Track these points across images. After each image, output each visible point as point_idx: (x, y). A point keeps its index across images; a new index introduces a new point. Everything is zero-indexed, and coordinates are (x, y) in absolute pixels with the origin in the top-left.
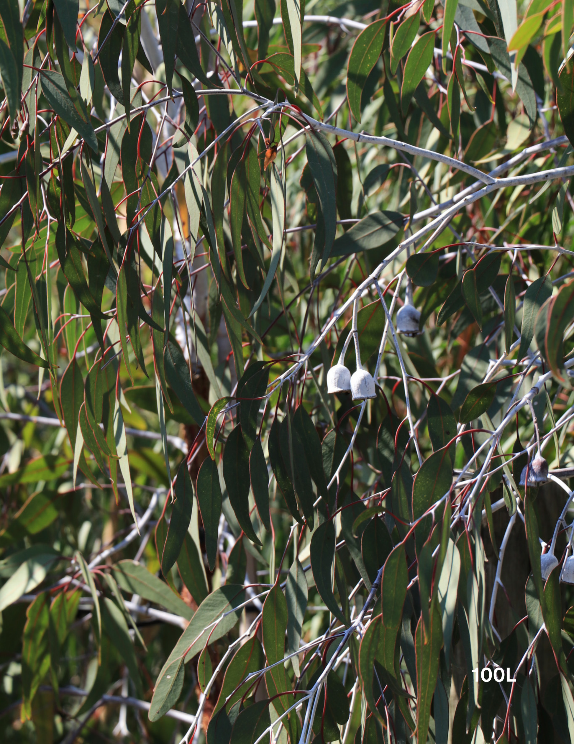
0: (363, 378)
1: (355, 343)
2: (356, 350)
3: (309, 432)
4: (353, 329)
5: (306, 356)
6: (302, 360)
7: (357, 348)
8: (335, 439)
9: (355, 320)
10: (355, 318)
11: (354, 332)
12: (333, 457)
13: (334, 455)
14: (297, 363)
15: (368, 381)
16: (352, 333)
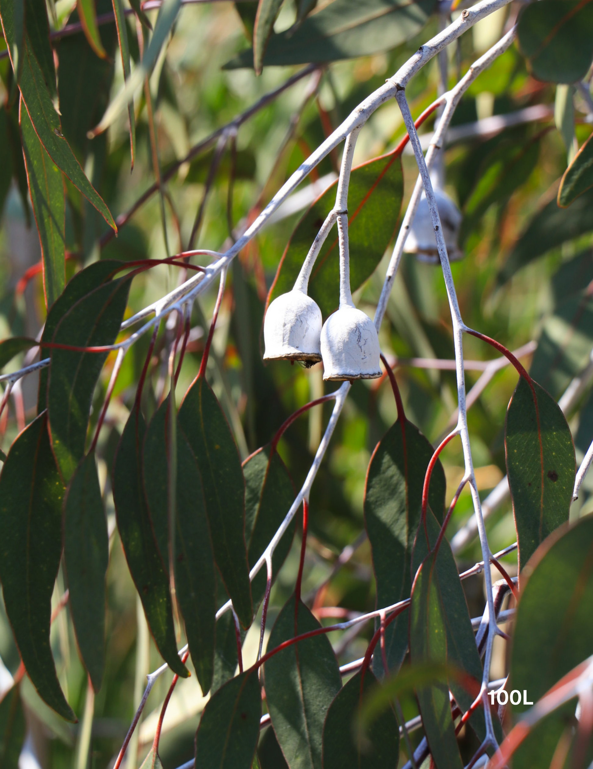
0: (353, 326)
1: (341, 241)
2: (342, 259)
3: (217, 447)
4: (337, 207)
5: (224, 259)
6: (213, 266)
7: (344, 255)
8: (265, 473)
9: (344, 185)
10: (344, 181)
11: (339, 213)
12: (256, 513)
13: (261, 510)
14: (201, 273)
15: (365, 335)
16: (334, 217)
